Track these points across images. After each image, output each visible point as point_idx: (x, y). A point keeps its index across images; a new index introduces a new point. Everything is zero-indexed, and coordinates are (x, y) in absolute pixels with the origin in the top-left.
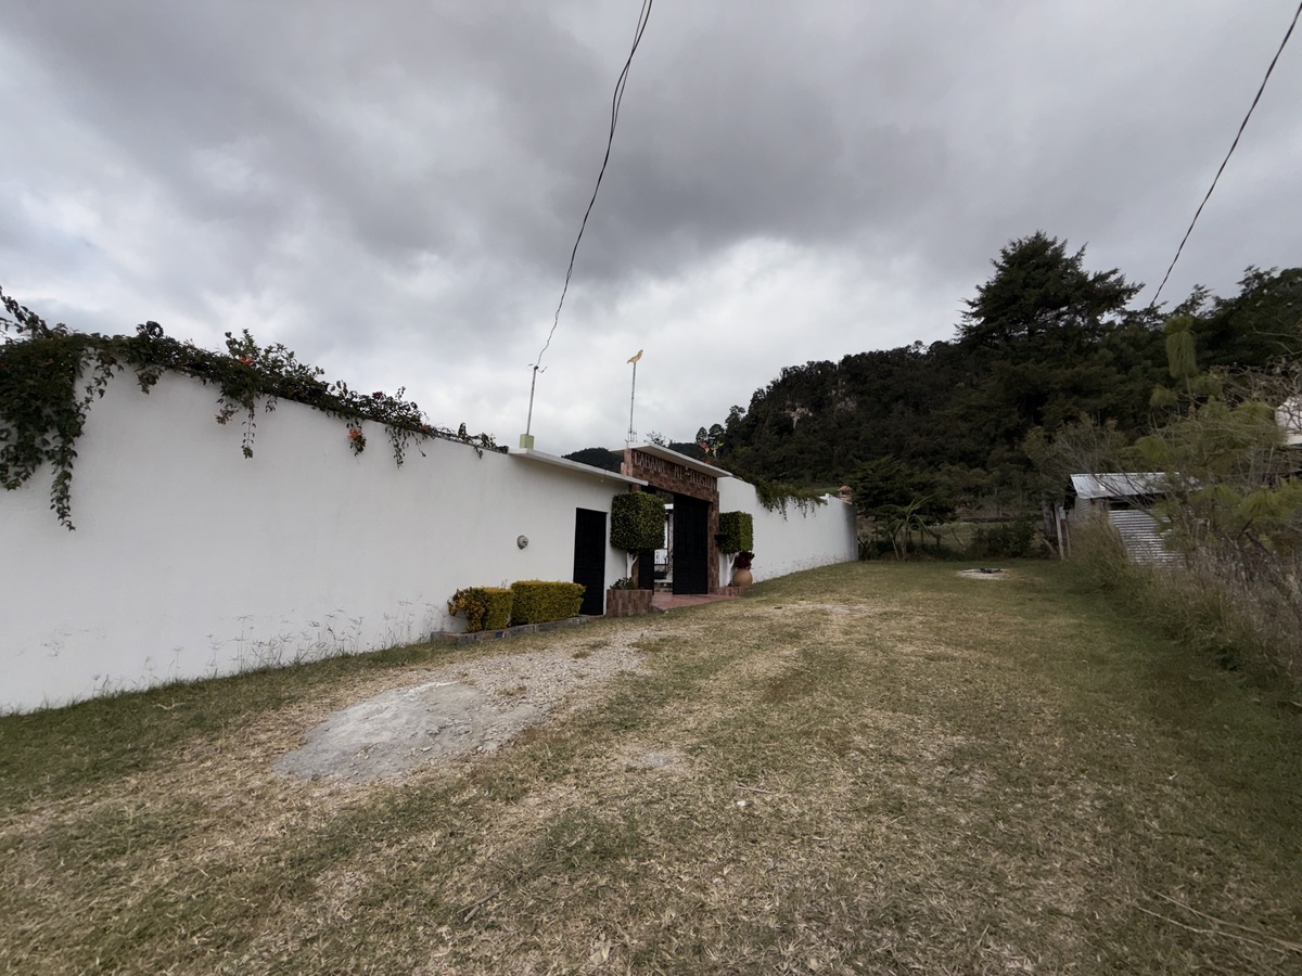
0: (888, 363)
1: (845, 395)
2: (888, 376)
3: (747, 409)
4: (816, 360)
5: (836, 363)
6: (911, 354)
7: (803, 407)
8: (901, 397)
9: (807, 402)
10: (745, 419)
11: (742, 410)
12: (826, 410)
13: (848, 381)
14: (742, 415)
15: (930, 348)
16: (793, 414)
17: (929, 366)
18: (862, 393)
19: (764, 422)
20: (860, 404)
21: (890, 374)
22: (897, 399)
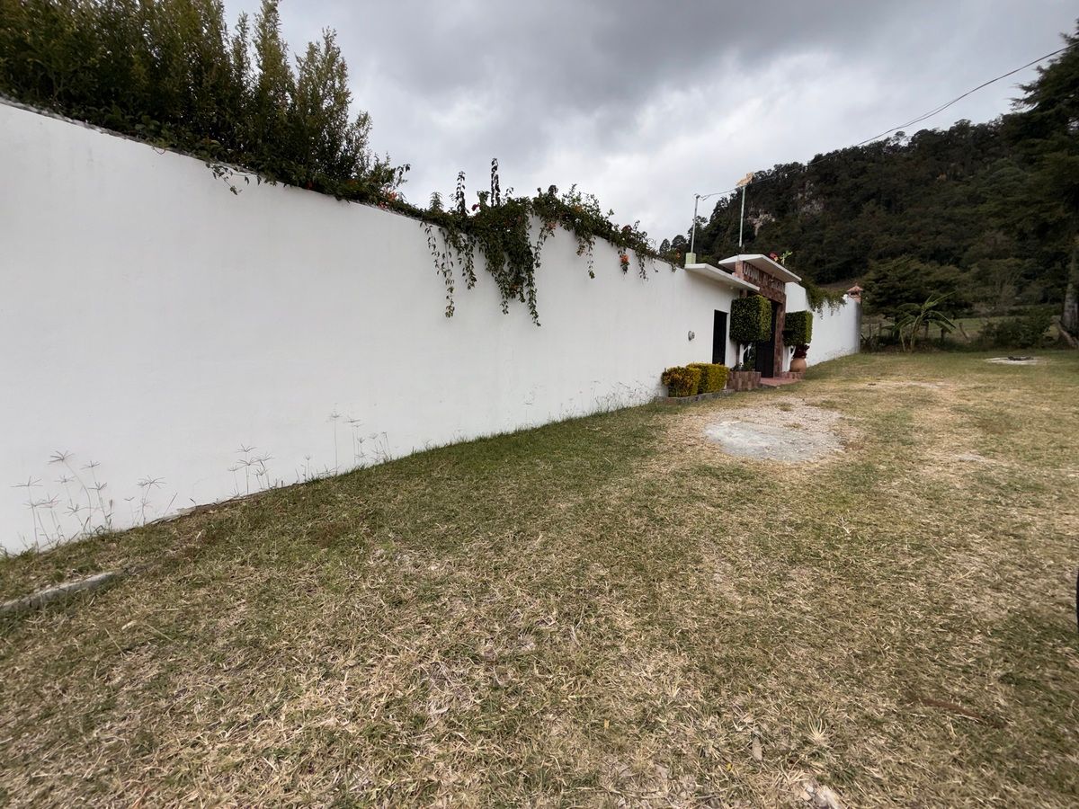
0: (863, 159)
1: (812, 198)
2: (861, 174)
3: (709, 219)
4: (784, 163)
5: (805, 164)
6: (890, 148)
7: (766, 213)
8: (873, 196)
9: (771, 208)
10: (707, 229)
11: (704, 220)
12: (790, 215)
13: (817, 183)
14: (704, 225)
15: (913, 139)
16: (755, 221)
17: (909, 159)
18: (830, 195)
19: (726, 230)
20: (826, 207)
21: (863, 171)
22: (867, 199)
